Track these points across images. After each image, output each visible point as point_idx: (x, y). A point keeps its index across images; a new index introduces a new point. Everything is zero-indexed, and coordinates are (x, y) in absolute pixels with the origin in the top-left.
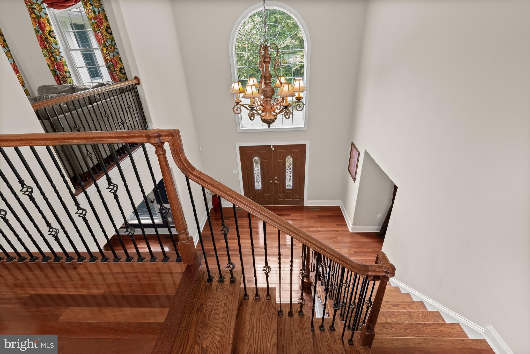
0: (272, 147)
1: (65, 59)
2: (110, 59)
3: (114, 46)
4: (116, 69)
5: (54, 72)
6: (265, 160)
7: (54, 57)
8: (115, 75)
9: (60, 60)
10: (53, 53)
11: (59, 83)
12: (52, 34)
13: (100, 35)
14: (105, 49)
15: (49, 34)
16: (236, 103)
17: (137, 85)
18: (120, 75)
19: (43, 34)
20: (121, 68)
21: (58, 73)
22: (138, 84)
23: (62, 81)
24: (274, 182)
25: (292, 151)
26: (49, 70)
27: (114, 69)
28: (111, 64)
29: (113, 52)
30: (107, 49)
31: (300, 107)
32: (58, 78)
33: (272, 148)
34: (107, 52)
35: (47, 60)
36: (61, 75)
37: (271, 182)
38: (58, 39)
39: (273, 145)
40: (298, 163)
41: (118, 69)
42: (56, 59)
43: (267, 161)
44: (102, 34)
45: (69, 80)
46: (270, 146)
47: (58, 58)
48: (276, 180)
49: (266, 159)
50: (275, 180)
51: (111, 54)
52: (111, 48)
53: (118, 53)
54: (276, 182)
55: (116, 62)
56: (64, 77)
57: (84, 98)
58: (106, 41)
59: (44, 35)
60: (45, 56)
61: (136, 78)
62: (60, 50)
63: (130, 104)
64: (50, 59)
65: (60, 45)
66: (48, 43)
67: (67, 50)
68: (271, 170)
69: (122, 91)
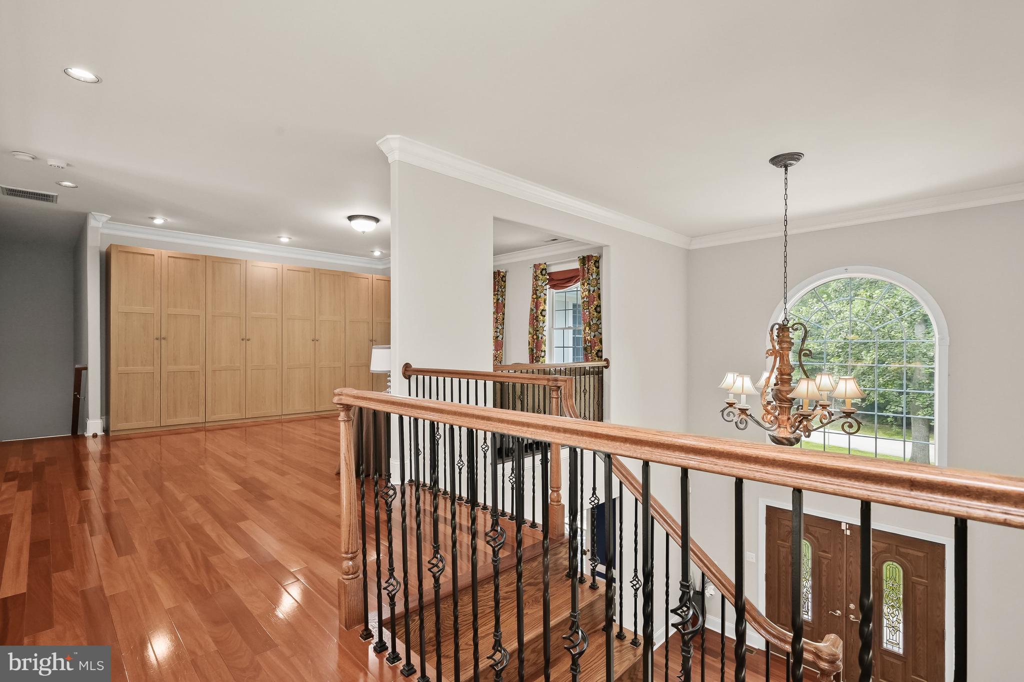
0: (843, 527)
1: (546, 338)
2: (589, 340)
3: (598, 326)
4: (593, 351)
5: (531, 350)
6: (824, 551)
7: (536, 335)
8: (590, 358)
9: (542, 338)
10: (538, 331)
11: (532, 361)
12: (543, 313)
13: (588, 313)
14: (587, 328)
15: (541, 313)
16: (727, 403)
17: (604, 369)
18: (595, 358)
19: (536, 312)
20: (599, 351)
21: (535, 352)
22: (606, 367)
23: (535, 360)
24: (847, 618)
25: (902, 550)
26: (528, 347)
27: (591, 351)
28: (589, 344)
29: (595, 332)
30: (590, 329)
31: (851, 426)
32: (533, 357)
33: (845, 529)
34: (589, 332)
35: (529, 338)
36: (536, 355)
37: (838, 612)
38: (547, 318)
39: (847, 523)
40: (921, 588)
41: (594, 352)
42: (538, 337)
43: (829, 557)
44: (590, 313)
45: (541, 359)
46: (840, 523)
47: (540, 336)
48: (852, 612)
49: (827, 550)
50: (848, 611)
51: (593, 334)
52: (594, 328)
53: (601, 334)
54: (852, 616)
55: (595, 343)
56: (538, 356)
57: (539, 370)
58: (592, 319)
59: (536, 314)
60: (530, 333)
61: (606, 360)
62: (545, 329)
63: (587, 388)
64: (533, 337)
65: (547, 323)
66: (537, 321)
67: (551, 328)
68: (839, 581)
69: (584, 372)
